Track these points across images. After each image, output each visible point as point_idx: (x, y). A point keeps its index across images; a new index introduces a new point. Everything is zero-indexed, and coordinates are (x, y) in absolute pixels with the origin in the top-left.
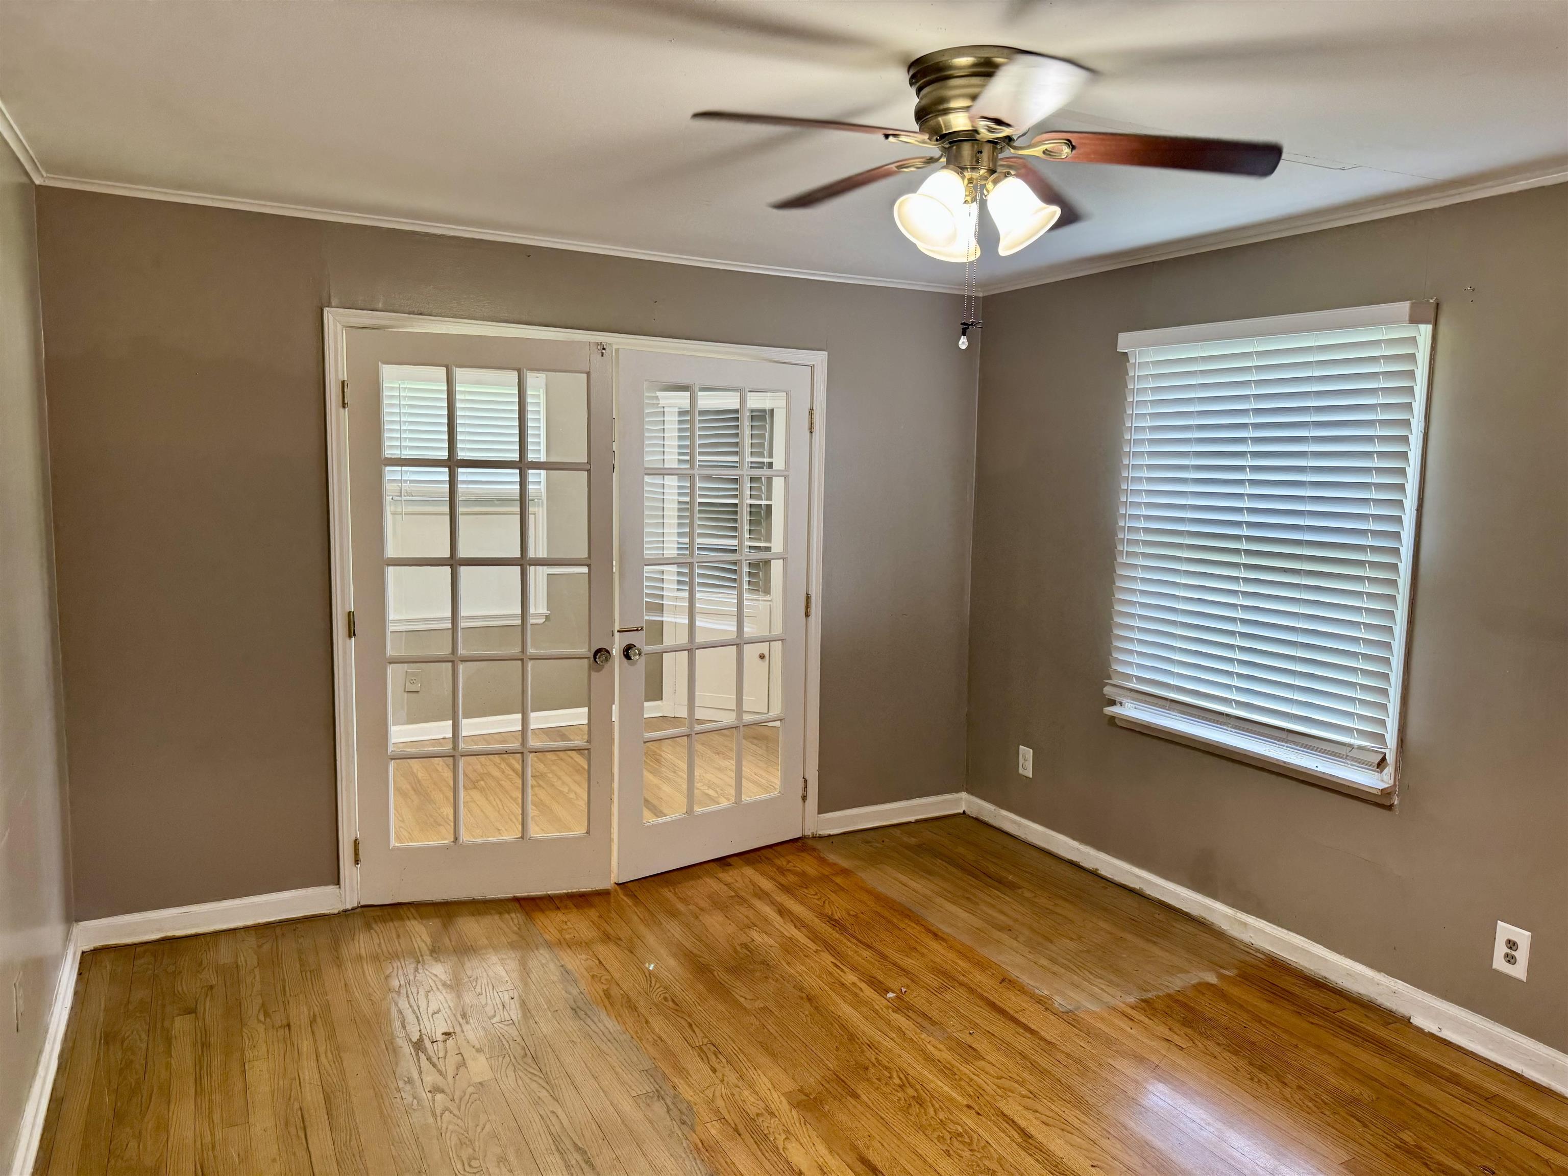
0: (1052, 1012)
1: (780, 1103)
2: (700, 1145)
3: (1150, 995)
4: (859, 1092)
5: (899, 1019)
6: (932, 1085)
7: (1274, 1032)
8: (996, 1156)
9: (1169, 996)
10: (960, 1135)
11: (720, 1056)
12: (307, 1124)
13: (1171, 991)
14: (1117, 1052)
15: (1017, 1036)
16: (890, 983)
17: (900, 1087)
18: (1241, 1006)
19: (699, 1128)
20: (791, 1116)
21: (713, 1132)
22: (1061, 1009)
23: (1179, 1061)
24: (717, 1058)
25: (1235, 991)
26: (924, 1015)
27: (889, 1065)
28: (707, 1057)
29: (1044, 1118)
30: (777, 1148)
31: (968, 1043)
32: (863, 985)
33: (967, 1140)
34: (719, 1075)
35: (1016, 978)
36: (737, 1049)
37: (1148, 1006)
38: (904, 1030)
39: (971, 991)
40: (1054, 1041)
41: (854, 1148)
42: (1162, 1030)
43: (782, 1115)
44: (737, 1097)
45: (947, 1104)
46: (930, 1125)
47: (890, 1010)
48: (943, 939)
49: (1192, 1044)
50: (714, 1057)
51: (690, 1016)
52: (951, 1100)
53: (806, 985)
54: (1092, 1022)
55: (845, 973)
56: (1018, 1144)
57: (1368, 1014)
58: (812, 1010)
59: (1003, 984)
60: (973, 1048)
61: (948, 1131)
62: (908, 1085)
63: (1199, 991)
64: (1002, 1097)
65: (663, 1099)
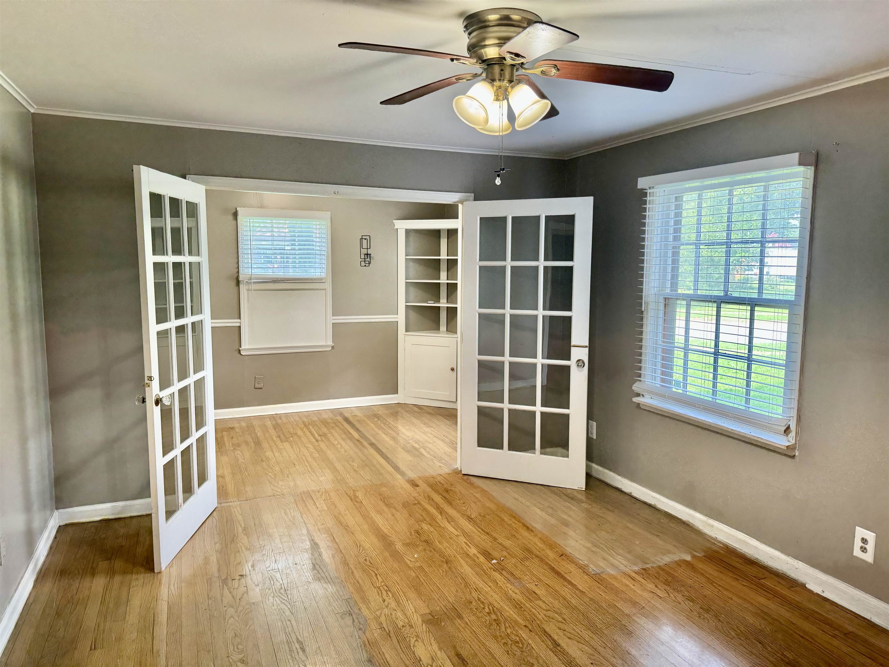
0: (587, 574)
1: (417, 620)
2: (367, 643)
3: (648, 566)
4: (464, 616)
5: (497, 575)
6: (508, 614)
7: (719, 590)
8: (535, 655)
9: (660, 567)
10: (518, 642)
11: (389, 592)
12: (156, 622)
13: (661, 564)
14: (621, 598)
15: (563, 586)
16: (495, 554)
17: (488, 613)
18: (702, 574)
19: (367, 633)
20: (421, 628)
21: (376, 635)
22: (592, 573)
23: (658, 605)
24: (387, 593)
25: (700, 565)
26: (512, 574)
27: (484, 601)
28: (382, 593)
29: (569, 635)
30: (410, 646)
31: (534, 590)
32: (479, 555)
33: (521, 646)
34: (386, 603)
35: (570, 554)
36: (400, 589)
37: (645, 572)
38: (498, 581)
39: (542, 560)
40: (584, 591)
41: (455, 647)
42: (651, 586)
43: (416, 627)
44: (394, 616)
45: (513, 624)
46: (501, 636)
47: (492, 571)
48: (532, 531)
49: (668, 595)
50: (385, 593)
51: (377, 570)
52: (516, 622)
53: (446, 554)
54: (610, 580)
55: (470, 548)
56: (551, 650)
57: (780, 581)
58: (447, 569)
59: (562, 557)
60: (536, 593)
61: (511, 640)
62: (492, 612)
63: (678, 565)
64: (547, 621)
65: (352, 615)
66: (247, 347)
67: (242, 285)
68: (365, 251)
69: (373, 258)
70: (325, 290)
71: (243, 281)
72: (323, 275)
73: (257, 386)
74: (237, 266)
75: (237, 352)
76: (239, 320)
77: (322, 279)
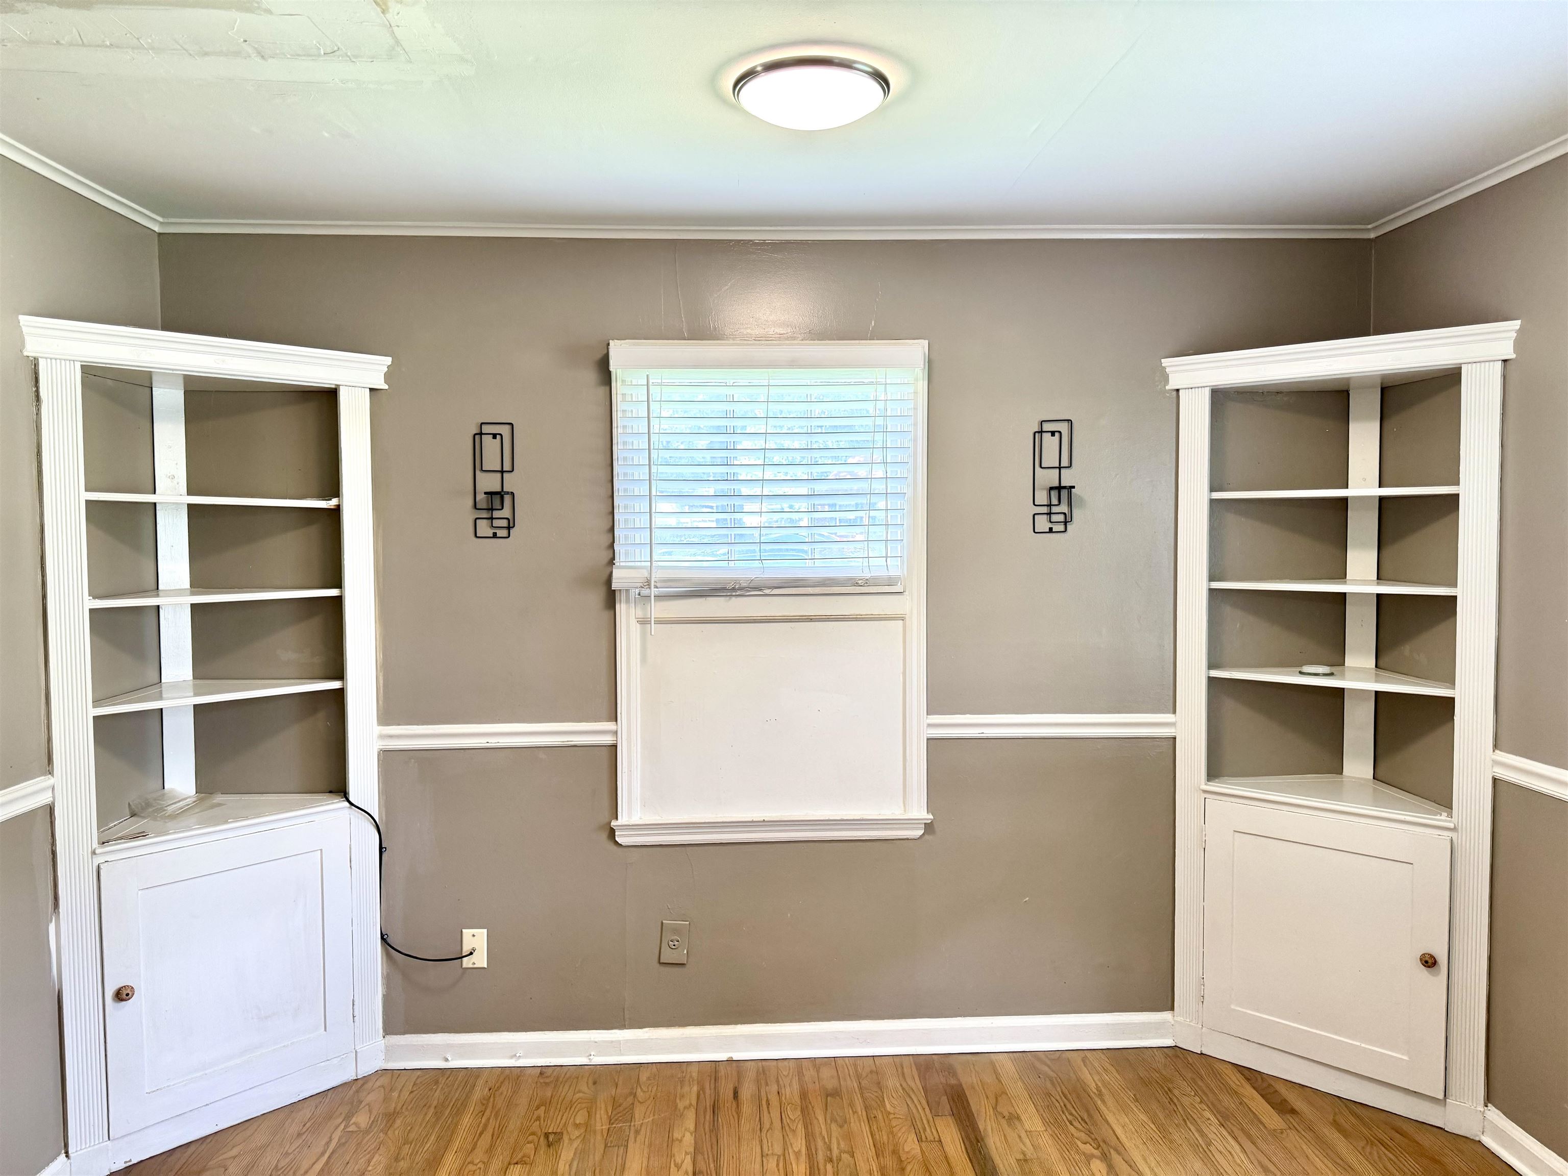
66: (636, 819)
67: (623, 606)
68: (1051, 478)
69: (1082, 501)
70: (903, 619)
71: (627, 591)
72: (895, 569)
73: (668, 956)
74: (605, 541)
75: (604, 836)
76: (610, 726)
77: (891, 582)
